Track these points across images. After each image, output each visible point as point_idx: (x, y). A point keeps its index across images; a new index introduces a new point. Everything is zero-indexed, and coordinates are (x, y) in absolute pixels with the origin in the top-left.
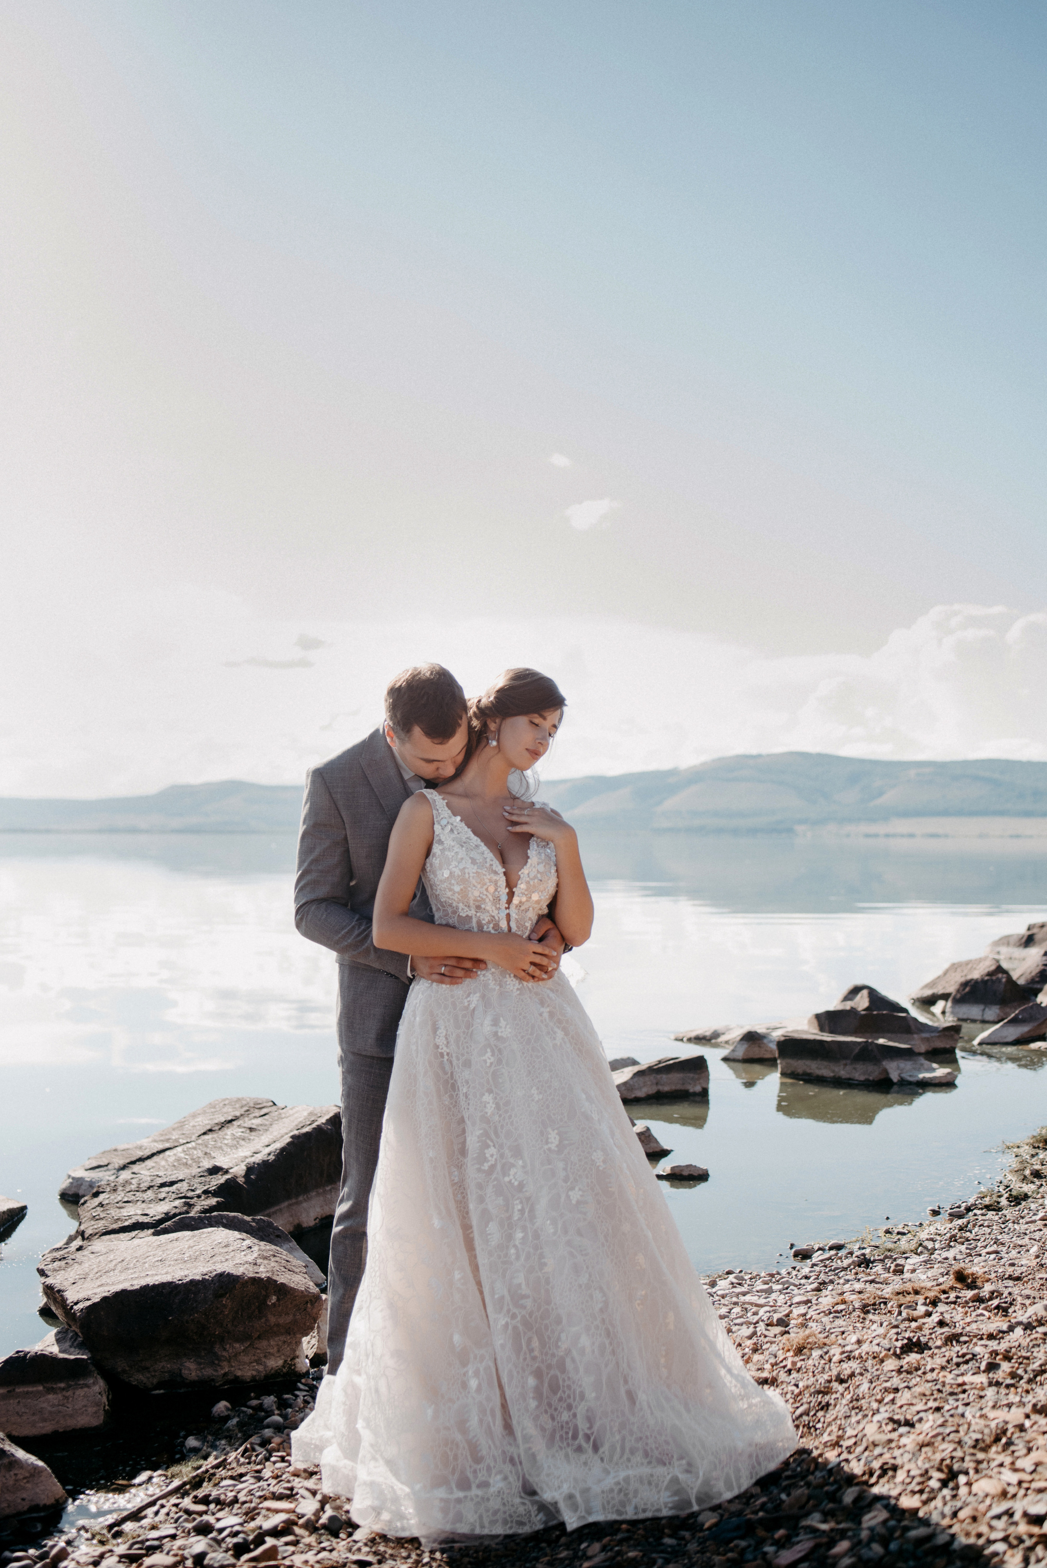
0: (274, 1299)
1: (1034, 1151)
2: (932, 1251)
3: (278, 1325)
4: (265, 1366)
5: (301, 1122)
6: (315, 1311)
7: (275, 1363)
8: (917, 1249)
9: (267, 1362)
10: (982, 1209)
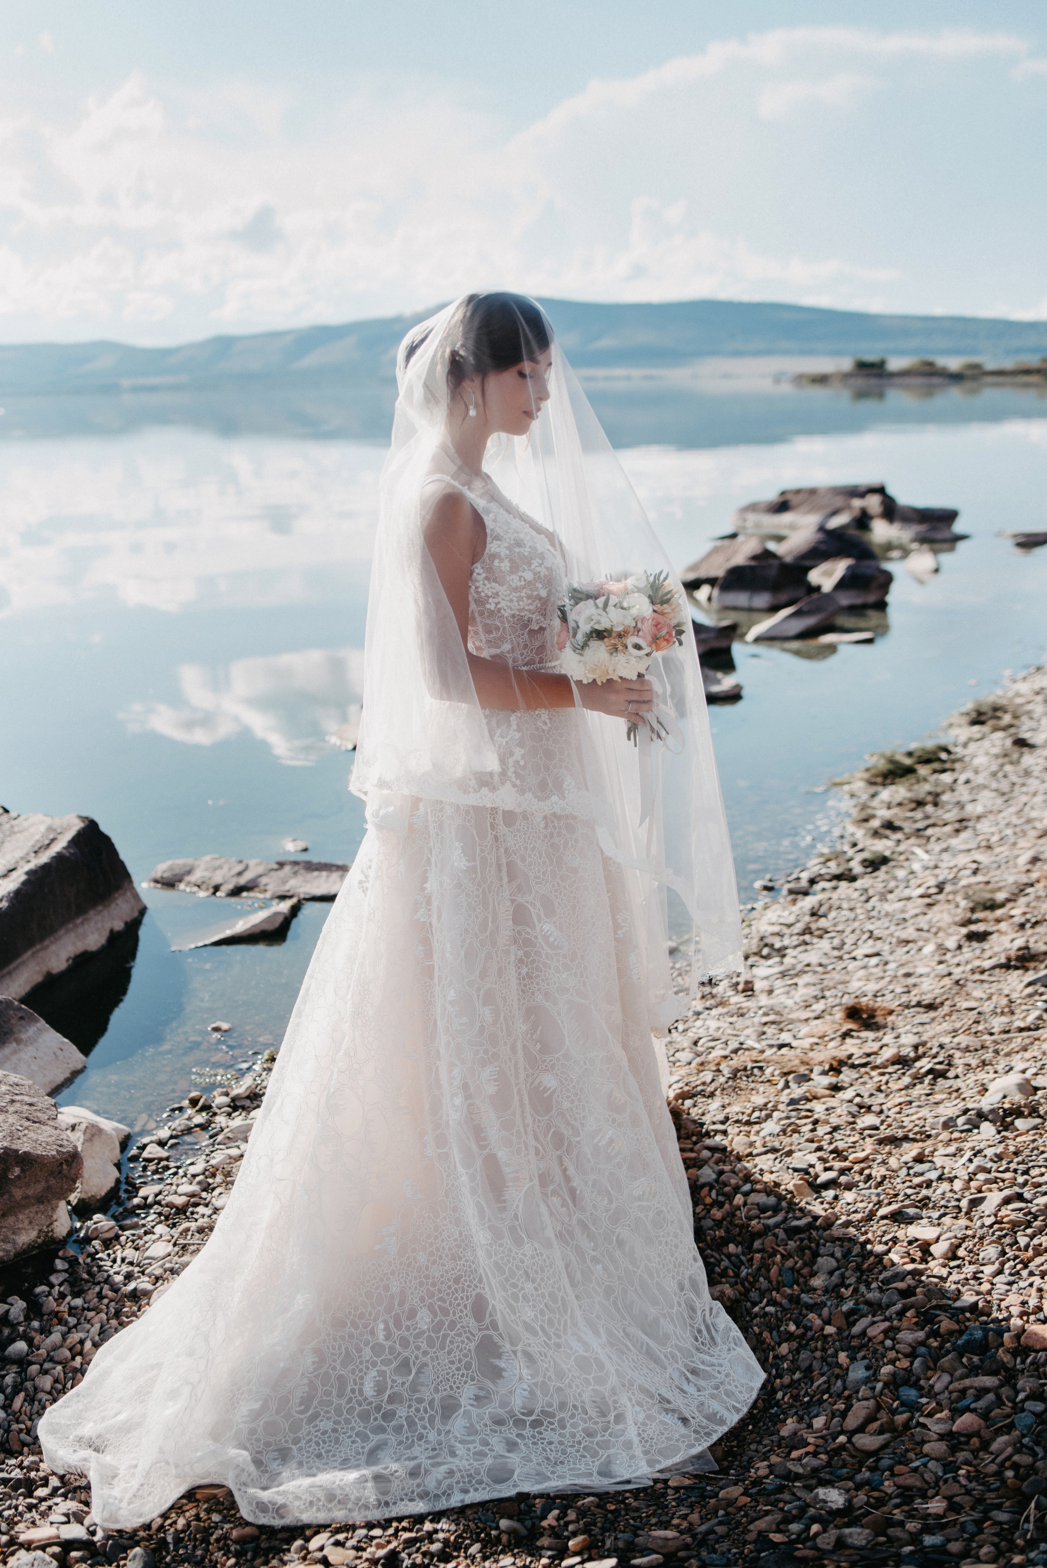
0: (17, 1171)
1: (872, 789)
2: (781, 952)
3: (26, 1197)
4: (14, 1242)
5: (38, 841)
6: (73, 1171)
7: (26, 1237)
8: (761, 951)
9: (16, 1238)
10: (830, 880)
